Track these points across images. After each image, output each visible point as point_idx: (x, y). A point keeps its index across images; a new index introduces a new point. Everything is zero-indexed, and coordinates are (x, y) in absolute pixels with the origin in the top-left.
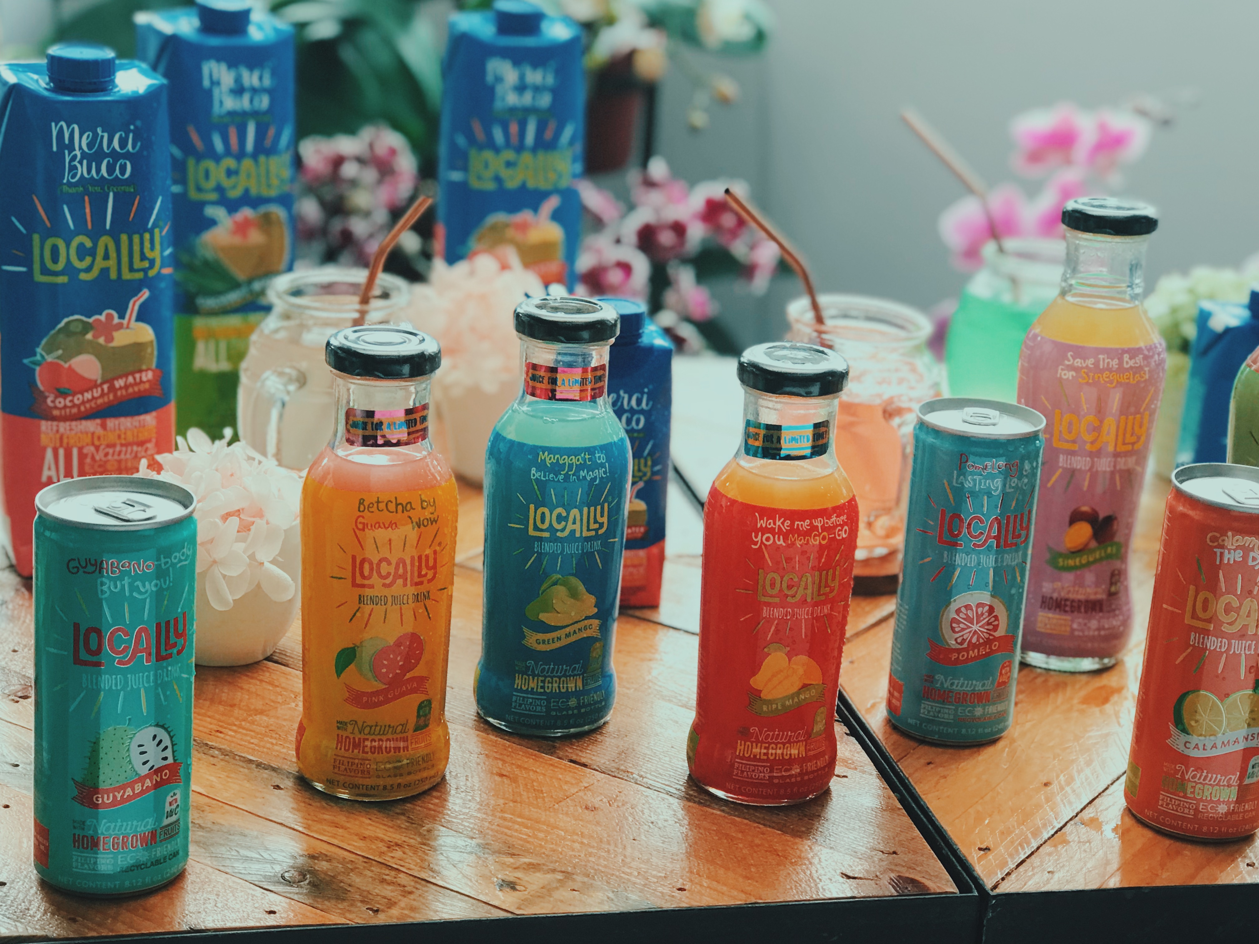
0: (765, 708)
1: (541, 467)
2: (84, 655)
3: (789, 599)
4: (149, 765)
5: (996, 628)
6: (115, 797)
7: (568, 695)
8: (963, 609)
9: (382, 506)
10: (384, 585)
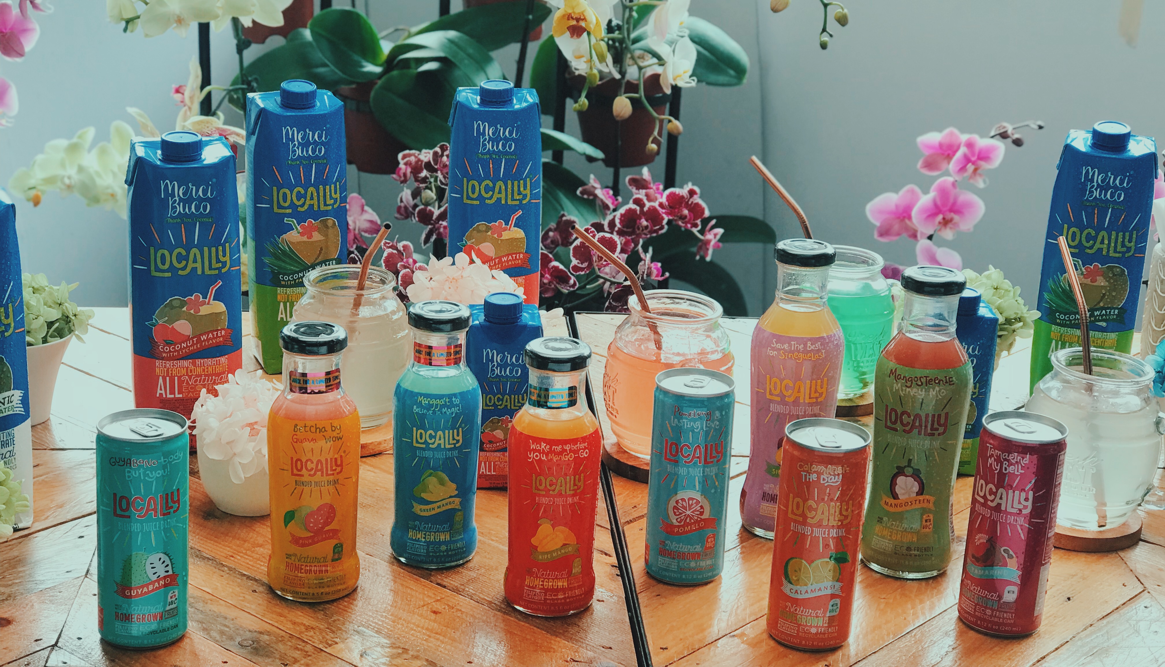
0: (540, 557)
1: (420, 405)
2: (119, 512)
3: (551, 492)
4: (157, 575)
5: (702, 513)
6: (137, 592)
7: (440, 543)
8: (680, 501)
9: (308, 429)
10: (310, 475)
